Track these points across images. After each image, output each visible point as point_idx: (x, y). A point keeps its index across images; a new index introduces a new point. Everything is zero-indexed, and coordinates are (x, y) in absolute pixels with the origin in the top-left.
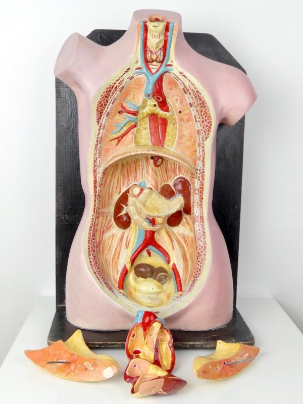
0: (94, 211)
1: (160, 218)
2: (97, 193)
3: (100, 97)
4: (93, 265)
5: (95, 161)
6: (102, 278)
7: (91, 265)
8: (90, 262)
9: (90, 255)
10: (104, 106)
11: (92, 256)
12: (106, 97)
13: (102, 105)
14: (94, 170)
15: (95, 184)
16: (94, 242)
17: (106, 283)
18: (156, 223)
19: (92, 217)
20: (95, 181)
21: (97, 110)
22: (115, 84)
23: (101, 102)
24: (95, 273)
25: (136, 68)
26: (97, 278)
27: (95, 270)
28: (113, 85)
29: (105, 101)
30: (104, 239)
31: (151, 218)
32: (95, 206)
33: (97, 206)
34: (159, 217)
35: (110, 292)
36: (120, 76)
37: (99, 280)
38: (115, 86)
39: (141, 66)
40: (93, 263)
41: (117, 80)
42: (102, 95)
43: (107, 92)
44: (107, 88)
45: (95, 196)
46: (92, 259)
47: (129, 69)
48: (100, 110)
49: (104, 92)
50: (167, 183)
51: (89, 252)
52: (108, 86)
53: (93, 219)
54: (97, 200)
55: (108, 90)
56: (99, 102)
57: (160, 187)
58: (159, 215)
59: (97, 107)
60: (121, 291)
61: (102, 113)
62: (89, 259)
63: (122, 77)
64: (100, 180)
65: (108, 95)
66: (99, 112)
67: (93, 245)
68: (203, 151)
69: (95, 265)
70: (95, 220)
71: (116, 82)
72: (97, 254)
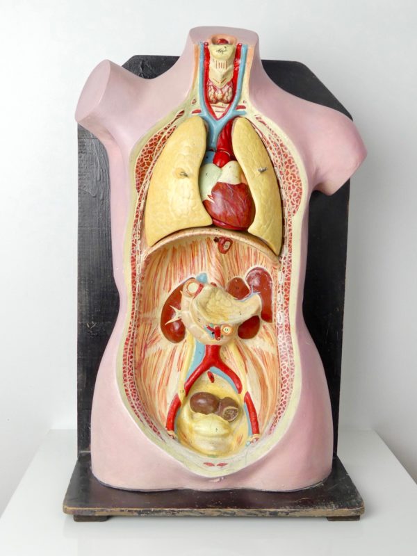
0: (132, 317)
1: (227, 328)
2: (137, 291)
3: (141, 153)
4: (130, 395)
5: (133, 245)
6: (144, 414)
7: (127, 394)
8: (126, 390)
9: (125, 380)
10: (146, 165)
11: (128, 383)
12: (150, 152)
13: (143, 165)
14: (132, 257)
15: (133, 277)
16: (131, 362)
17: (148, 421)
18: (221, 335)
19: (129, 325)
20: (134, 274)
21: (137, 171)
22: (162, 133)
23: (142, 159)
24: (133, 407)
25: (193, 110)
26: (136, 413)
27: (133, 402)
28: (159, 135)
29: (148, 158)
30: (146, 357)
31: (214, 328)
32: (133, 309)
33: (136, 309)
34: (226, 325)
35: (155, 434)
36: (170, 123)
37: (138, 416)
38: (163, 136)
39: (200, 109)
40: (130, 392)
41: (166, 129)
42: (144, 150)
43: (151, 145)
44: (152, 140)
45: (134, 295)
46: (128, 386)
47: (183, 112)
48: (140, 171)
49: (147, 146)
50: (238, 277)
51: (125, 376)
52: (153, 137)
53: (130, 328)
54: (136, 302)
55: (153, 142)
56: (139, 159)
57: (227, 281)
58: (226, 322)
59: (137, 167)
60: (171, 432)
61: (143, 175)
62: (125, 386)
63: (172, 123)
64: (140, 272)
65: (152, 150)
66: (139, 174)
67: (131, 366)
68: (290, 230)
69: (132, 395)
70: (134, 329)
71: (163, 131)
72: (136, 379)
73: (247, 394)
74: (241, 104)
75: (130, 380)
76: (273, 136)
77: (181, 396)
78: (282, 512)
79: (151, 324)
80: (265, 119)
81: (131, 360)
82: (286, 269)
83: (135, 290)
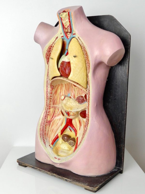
0: (47, 105)
1: (72, 113)
3: (46, 52)
4: (41, 130)
5: (47, 82)
6: (43, 137)
7: (40, 130)
8: (40, 129)
9: (41, 125)
10: (49, 56)
11: (42, 126)
12: (49, 51)
13: (48, 55)
14: (47, 86)
15: (47, 92)
16: (45, 120)
17: (43, 140)
18: (70, 115)
19: (45, 108)
20: (47, 91)
21: (46, 58)
22: (52, 45)
23: (47, 54)
24: (40, 134)
25: (61, 36)
26: (40, 136)
27: (41, 133)
28: (51, 45)
29: (49, 53)
30: (54, 119)
31: (67, 112)
32: (47, 103)
33: (48, 103)
34: (71, 112)
35: (44, 144)
36: (54, 41)
37: (41, 137)
38: (53, 46)
39: (63, 36)
40: (41, 129)
41: (53, 43)
42: (47, 51)
43: (49, 49)
44: (49, 47)
45: (47, 98)
46: (41, 127)
47: (57, 37)
48: (47, 57)
49: (48, 49)
50: (81, 95)
51: (41, 124)
52: (49, 46)
53: (46, 109)
54: (48, 100)
55: (50, 48)
56: (46, 54)
58: (71, 111)
59: (46, 56)
61: (49, 59)
62: (40, 127)
63: (55, 41)
64: (49, 91)
65: (50, 50)
66: (47, 58)
67: (44, 121)
68: (89, 79)
69: (42, 130)
70: (47, 109)
71: (52, 44)
72: (46, 126)
73: (78, 137)
74: (74, 33)
75: (43, 126)
76: (82, 44)
77: (59, 134)
78: (69, 180)
79: (58, 109)
80: (80, 38)
81: (45, 119)
82: (88, 94)
83: (48, 97)
